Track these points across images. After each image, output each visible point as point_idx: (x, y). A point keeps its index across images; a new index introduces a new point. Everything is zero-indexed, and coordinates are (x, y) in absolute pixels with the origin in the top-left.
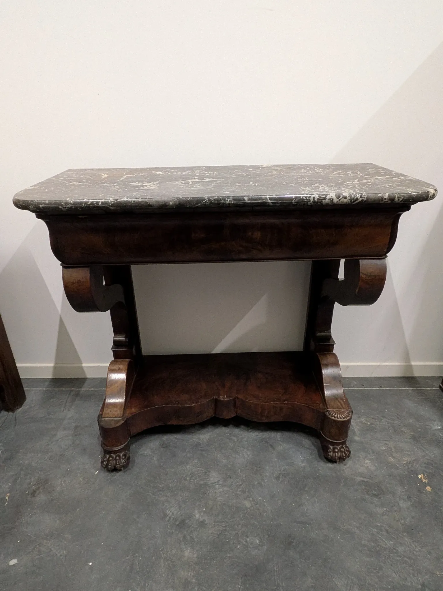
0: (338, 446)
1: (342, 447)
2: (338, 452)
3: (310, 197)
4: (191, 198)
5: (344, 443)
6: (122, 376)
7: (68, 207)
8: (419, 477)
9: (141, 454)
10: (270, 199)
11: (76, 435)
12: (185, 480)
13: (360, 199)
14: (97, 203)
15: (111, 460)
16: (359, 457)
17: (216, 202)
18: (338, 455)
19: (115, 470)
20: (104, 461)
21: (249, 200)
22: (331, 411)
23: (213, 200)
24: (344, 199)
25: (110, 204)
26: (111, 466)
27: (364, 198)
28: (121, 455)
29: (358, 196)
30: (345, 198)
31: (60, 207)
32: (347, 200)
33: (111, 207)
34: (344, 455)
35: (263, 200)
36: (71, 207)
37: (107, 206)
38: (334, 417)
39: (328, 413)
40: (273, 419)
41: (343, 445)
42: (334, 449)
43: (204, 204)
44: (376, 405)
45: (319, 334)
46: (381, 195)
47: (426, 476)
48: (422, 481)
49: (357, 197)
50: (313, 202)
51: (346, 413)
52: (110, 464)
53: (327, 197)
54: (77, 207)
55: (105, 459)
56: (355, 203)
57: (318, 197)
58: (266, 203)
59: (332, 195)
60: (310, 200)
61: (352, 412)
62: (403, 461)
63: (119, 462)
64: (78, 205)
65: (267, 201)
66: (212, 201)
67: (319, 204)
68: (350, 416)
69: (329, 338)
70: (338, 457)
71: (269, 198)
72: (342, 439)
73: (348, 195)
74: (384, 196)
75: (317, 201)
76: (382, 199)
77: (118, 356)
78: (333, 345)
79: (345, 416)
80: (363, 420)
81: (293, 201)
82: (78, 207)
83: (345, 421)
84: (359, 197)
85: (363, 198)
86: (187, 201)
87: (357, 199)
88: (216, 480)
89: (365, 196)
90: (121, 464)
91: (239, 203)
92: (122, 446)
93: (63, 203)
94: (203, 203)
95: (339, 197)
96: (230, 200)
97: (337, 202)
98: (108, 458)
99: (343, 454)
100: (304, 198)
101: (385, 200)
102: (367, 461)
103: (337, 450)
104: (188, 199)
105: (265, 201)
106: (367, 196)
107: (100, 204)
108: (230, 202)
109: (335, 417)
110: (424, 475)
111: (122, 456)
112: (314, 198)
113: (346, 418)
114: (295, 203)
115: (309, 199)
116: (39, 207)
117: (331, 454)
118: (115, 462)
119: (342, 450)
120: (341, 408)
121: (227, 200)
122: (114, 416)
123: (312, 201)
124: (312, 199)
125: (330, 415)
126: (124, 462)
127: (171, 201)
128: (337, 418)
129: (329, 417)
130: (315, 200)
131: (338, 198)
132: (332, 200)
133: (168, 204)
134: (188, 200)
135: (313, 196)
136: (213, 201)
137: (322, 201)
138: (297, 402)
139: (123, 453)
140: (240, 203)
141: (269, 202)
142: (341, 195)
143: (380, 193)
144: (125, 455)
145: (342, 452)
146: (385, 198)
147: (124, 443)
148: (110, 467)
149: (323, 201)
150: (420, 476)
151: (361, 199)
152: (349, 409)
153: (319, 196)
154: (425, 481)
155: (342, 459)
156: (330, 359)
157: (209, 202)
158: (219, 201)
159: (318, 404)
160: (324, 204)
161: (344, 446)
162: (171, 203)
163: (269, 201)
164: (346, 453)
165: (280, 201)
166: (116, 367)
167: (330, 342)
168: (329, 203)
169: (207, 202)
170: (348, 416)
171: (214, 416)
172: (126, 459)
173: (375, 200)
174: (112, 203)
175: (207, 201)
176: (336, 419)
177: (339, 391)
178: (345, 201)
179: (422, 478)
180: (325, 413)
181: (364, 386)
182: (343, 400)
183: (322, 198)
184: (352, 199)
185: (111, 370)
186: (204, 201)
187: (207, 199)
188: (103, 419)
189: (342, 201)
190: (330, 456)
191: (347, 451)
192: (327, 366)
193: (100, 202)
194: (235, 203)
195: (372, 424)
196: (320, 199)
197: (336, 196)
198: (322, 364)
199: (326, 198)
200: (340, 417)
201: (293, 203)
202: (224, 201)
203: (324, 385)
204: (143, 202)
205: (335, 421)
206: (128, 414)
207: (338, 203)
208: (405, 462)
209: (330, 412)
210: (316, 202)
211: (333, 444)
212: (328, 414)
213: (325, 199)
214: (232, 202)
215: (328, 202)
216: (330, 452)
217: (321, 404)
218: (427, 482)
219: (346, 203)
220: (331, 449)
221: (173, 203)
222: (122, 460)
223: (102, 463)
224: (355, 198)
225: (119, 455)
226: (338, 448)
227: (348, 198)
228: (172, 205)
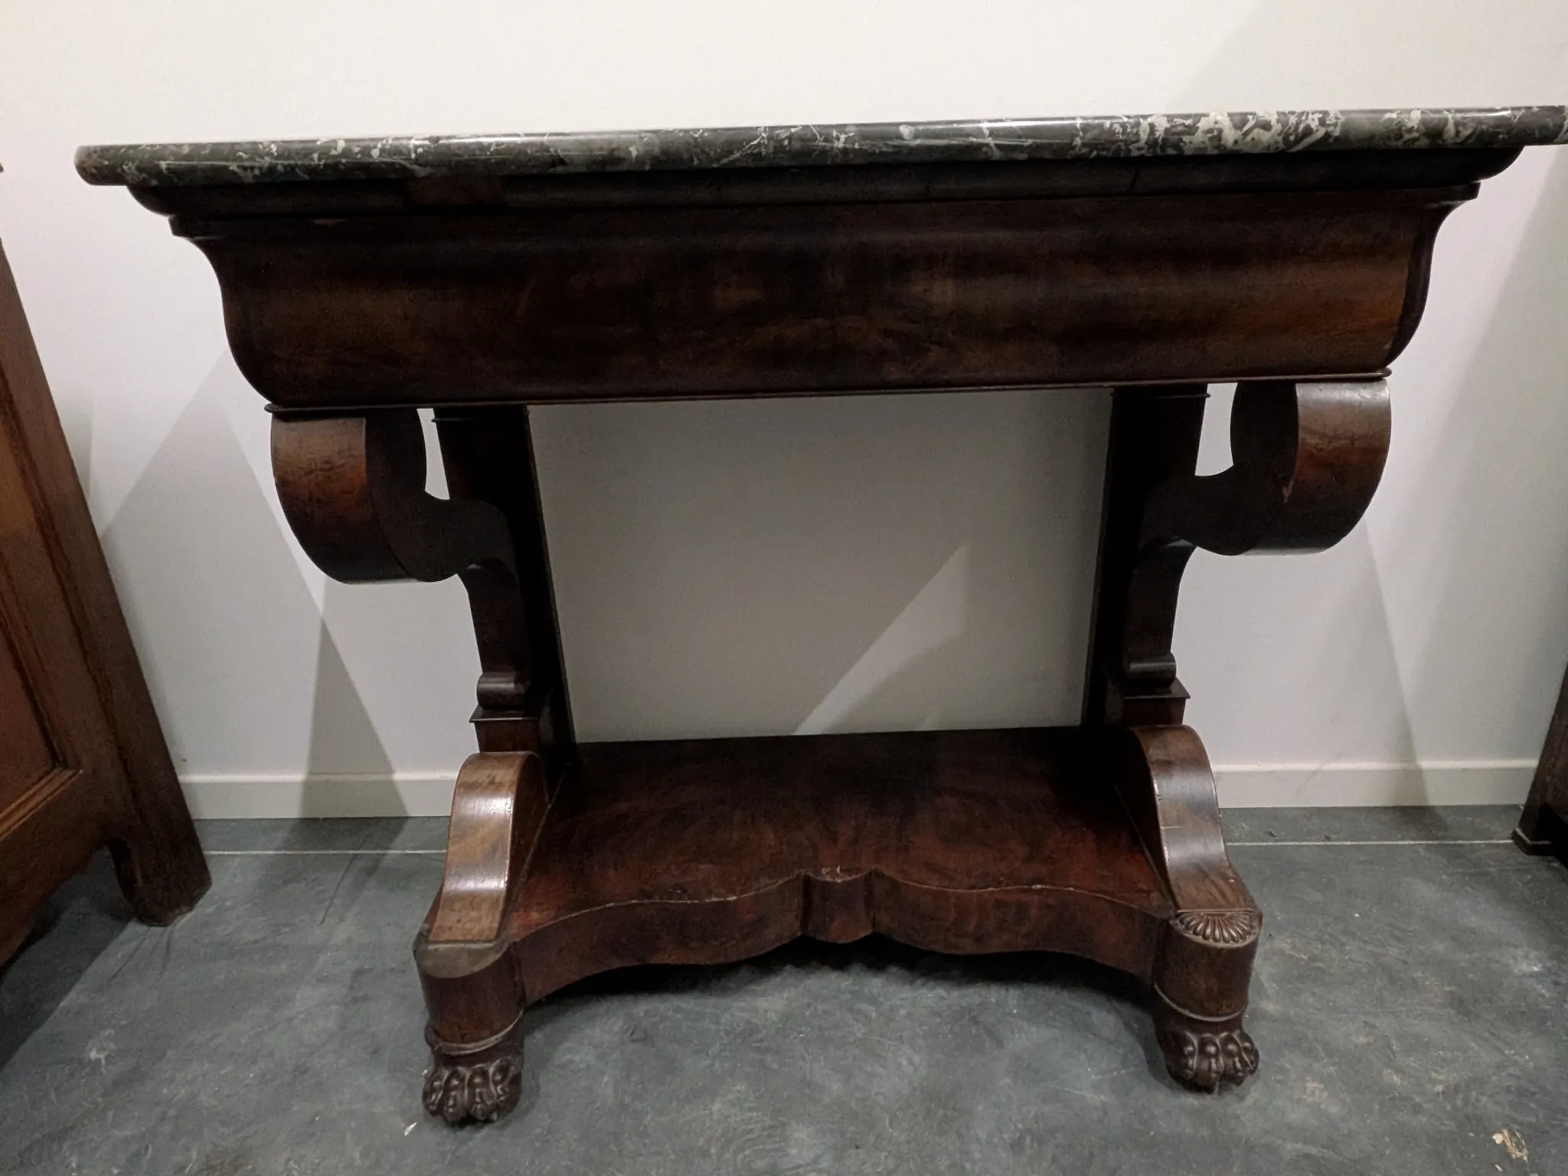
0: (1217, 1033)
1: (1229, 1039)
2: (1216, 1056)
3: (1138, 124)
4: (705, 130)
5: (1234, 1024)
6: (502, 806)
7: (260, 168)
8: (1498, 1142)
9: (562, 1067)
10: (993, 133)
11: (355, 1000)
12: (704, 1153)
13: (1317, 131)
14: (366, 151)
15: (455, 1088)
16: (1282, 1070)
17: (797, 145)
18: (1218, 1064)
19: (467, 1120)
20: (433, 1090)
21: (916, 137)
22: (1190, 914)
23: (787, 137)
24: (1262, 132)
25: (413, 156)
26: (454, 1106)
27: (1335, 125)
28: (491, 1070)
29: (1313, 120)
30: (1266, 126)
31: (233, 167)
32: (1272, 136)
33: (416, 167)
34: (1238, 1065)
35: (968, 135)
36: (272, 169)
37: (403, 162)
38: (1200, 937)
39: (1182, 922)
40: (996, 945)
41: (1231, 1030)
42: (1203, 1044)
43: (755, 151)
44: (1317, 897)
45: (1135, 666)
46: (1394, 116)
47: (1518, 1134)
48: (1508, 1155)
49: (1309, 122)
50: (1146, 143)
51: (1242, 923)
52: (451, 1102)
53: (1198, 125)
54: (292, 168)
55: (436, 1084)
56: (1300, 147)
57: (1168, 125)
58: (980, 146)
59: (1219, 118)
60: (1138, 132)
61: (1260, 918)
62: (1434, 1082)
63: (481, 1094)
64: (296, 158)
65: (981, 140)
66: (784, 140)
67: (1170, 151)
68: (1254, 933)
69: (1167, 678)
70: (1217, 1072)
71: (988, 129)
72: (1228, 1011)
73: (1276, 116)
74: (1406, 120)
75: (1163, 140)
76: (1400, 129)
77: (492, 740)
78: (1181, 701)
79: (1240, 934)
80: (1284, 945)
81: (1078, 141)
82: (297, 165)
83: (1238, 948)
84: (1317, 122)
85: (1329, 125)
86: (692, 141)
87: (1308, 131)
88: (809, 1155)
89: (1337, 117)
90: (488, 1103)
91: (881, 146)
92: (493, 1038)
93: (241, 154)
94: (750, 148)
95: (1245, 122)
96: (847, 139)
97: (1236, 142)
98: (445, 1077)
99: (1234, 1063)
100: (1118, 129)
101: (1407, 137)
102: (1310, 1085)
103: (1212, 1049)
104: (696, 136)
105: (974, 140)
106: (1344, 117)
107: (375, 153)
108: (847, 146)
109: (1205, 937)
110: (1512, 1134)
111: (494, 1075)
112: (1152, 126)
113: (1244, 939)
114: (1085, 150)
115: (1135, 130)
116: (158, 166)
117: (1193, 1062)
118: (469, 1092)
119: (1232, 1047)
120: (1221, 906)
121: (838, 139)
122: (469, 937)
123: (1144, 137)
124: (1144, 131)
125: (1187, 928)
126: (500, 1092)
127: (633, 143)
128: (1211, 940)
129: (1184, 934)
130: (1157, 134)
131: (1240, 125)
132: (1217, 136)
133: (622, 154)
134: (696, 139)
135: (1149, 120)
136: (786, 142)
137: (1181, 140)
138: (1075, 887)
139: (498, 1061)
140: (885, 149)
141: (987, 145)
142: (1250, 117)
143: (1392, 111)
144: (503, 1070)
145: (1230, 1055)
146: (1410, 125)
147: (501, 1030)
148: (451, 1110)
149: (1186, 139)
150: (1498, 1138)
151: (1321, 132)
152: (1249, 909)
153: (1169, 121)
154: (1519, 1154)
155: (1231, 1079)
156: (1176, 746)
157: (772, 144)
158: (809, 140)
159: (1142, 891)
160: (1188, 152)
161: (1235, 1035)
162: (634, 152)
163: (990, 141)
164: (1244, 1058)
165: (1030, 141)
166: (482, 775)
167: (1170, 692)
168: (1205, 149)
169: (766, 146)
170: (1250, 934)
171: (799, 934)
172: (507, 1082)
173: (1372, 137)
174: (420, 150)
175: (766, 142)
176: (1211, 942)
177: (1210, 848)
178: (1265, 137)
179: (1509, 1144)
180: (1171, 922)
181: (1274, 836)
182: (1226, 878)
183: (1180, 128)
184: (1291, 131)
185: (466, 787)
186: (755, 142)
187: (764, 135)
188: (431, 947)
189: (1253, 139)
190: (1191, 1069)
191: (1245, 1049)
192: (1167, 765)
193: (375, 147)
194: (865, 147)
195: (1313, 958)
196: (1174, 130)
197: (1231, 120)
198: (1153, 763)
199: (1198, 128)
200: (1224, 937)
201: (1076, 146)
202: (826, 140)
203: (1162, 828)
204: (532, 144)
205: (1205, 950)
206: (516, 930)
207: (1236, 148)
208: (1440, 1088)
209: (1188, 919)
210: (1160, 141)
211: (1196, 1026)
212: (1181, 927)
213: (1191, 130)
214: (857, 146)
215: (1203, 142)
216: (1192, 1055)
217: (1154, 895)
218: (1525, 1158)
219: (1269, 147)
220: (1193, 1045)
221: (641, 149)
222: (492, 1088)
223: (426, 1095)
224: (1301, 127)
225: (482, 1069)
226: (1218, 1042)
227: (1277, 127)
228: (637, 157)
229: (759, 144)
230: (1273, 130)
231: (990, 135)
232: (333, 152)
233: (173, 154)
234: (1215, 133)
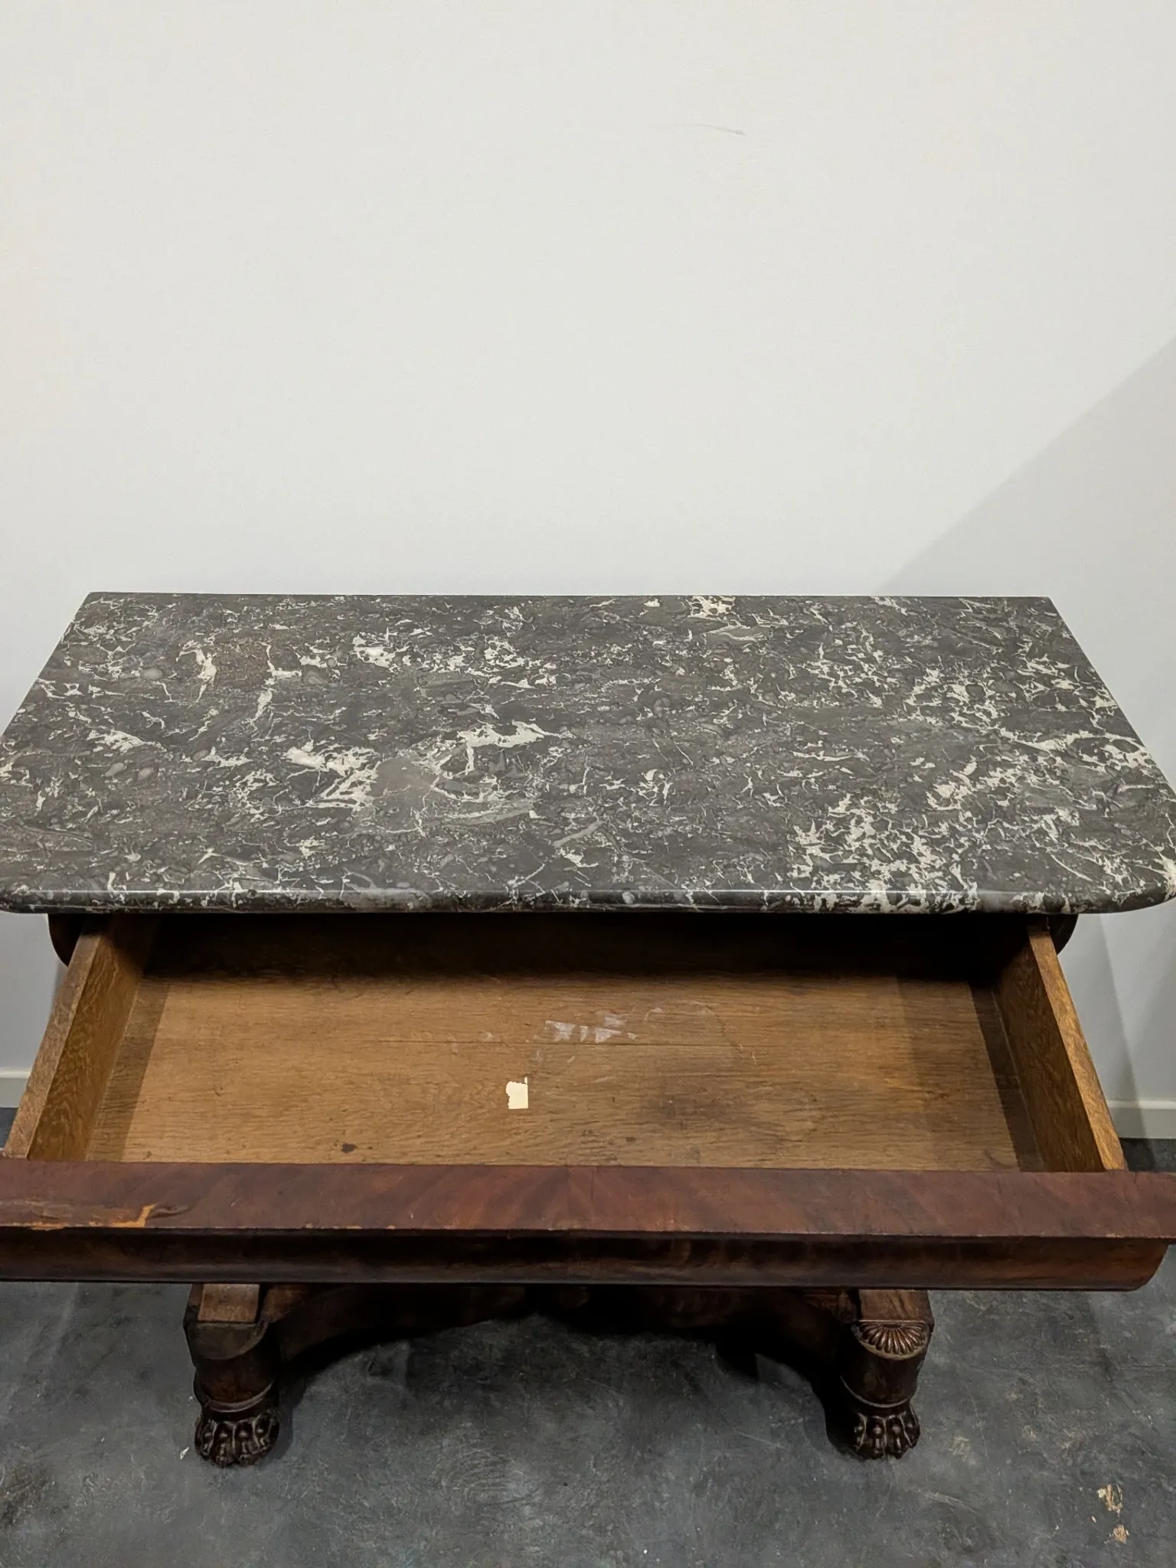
0: (885, 1416)
1: (895, 1422)
2: (881, 1435)
3: (813, 897)
4: (468, 892)
5: (901, 1409)
7: (111, 912)
8: (1100, 1496)
10: (698, 899)
13: (957, 907)
14: (197, 901)
15: (224, 1439)
17: (541, 904)
18: (881, 1441)
19: (236, 1462)
20: (205, 1440)
21: (634, 903)
22: (869, 1324)
23: (533, 900)
24: (912, 906)
25: (235, 905)
26: (224, 1455)
27: (973, 904)
28: (254, 1423)
29: (955, 900)
30: (917, 903)
31: (89, 910)
32: (922, 909)
33: (237, 912)
34: (899, 1442)
35: (676, 902)
36: (120, 912)
37: (226, 910)
38: (874, 1347)
39: (861, 1332)
41: (898, 1415)
42: (872, 1424)
43: (508, 908)
46: (1021, 899)
47: (1119, 1490)
48: (1106, 1507)
49: (952, 901)
50: (820, 910)
51: (913, 1335)
52: (222, 1452)
53: (862, 901)
54: (137, 912)
55: (207, 1435)
56: (945, 913)
57: (837, 900)
58: (684, 909)
59: (878, 896)
60: (812, 905)
61: (931, 1330)
63: (246, 1445)
64: (140, 903)
65: (688, 906)
66: (530, 901)
67: (839, 912)
68: (923, 1345)
71: (694, 897)
72: (898, 1399)
73: (925, 897)
74: (1030, 902)
75: (834, 907)
76: (1025, 907)
79: (909, 1346)
81: (766, 906)
82: (141, 910)
83: (906, 1358)
84: (957, 902)
85: (968, 903)
86: (457, 900)
87: (950, 906)
88: (524, 1492)
89: (974, 899)
90: (254, 1453)
91: (607, 907)
92: (254, 1398)
93: (96, 901)
94: (504, 906)
95: (899, 900)
96: (580, 902)
97: (892, 910)
98: (214, 1430)
99: (896, 1441)
100: (797, 901)
101: (1031, 911)
103: (878, 1429)
104: (461, 896)
105: (681, 905)
106: (979, 900)
108: (580, 906)
109: (878, 1347)
110: (1114, 1489)
111: (257, 1427)
112: (824, 901)
113: (911, 1350)
114: (770, 912)
115: (810, 903)
117: (861, 1439)
118: (237, 1444)
119: (896, 1429)
120: (899, 1318)
121: (573, 902)
123: (818, 906)
125: (865, 1337)
126: (263, 1444)
127: (410, 900)
128: (883, 1351)
129: (862, 1343)
130: (828, 906)
131: (896, 903)
133: (402, 908)
135: (823, 896)
136: (532, 903)
137: (848, 908)
139: (259, 1417)
141: (693, 908)
142: (904, 896)
143: (1021, 892)
144: (263, 1424)
145: (892, 1435)
146: (1033, 905)
147: (262, 1390)
148: (222, 1456)
149: (851, 907)
150: (1101, 1493)
151: (961, 907)
152: (923, 1321)
153: (838, 897)
154: (1114, 1507)
155: (892, 1452)
157: (521, 903)
158: (550, 902)
160: (853, 913)
161: (901, 1418)
162: (411, 907)
163: (695, 906)
164: (904, 1437)
165: (726, 907)
168: (867, 912)
169: (516, 905)
170: (918, 1345)
172: (267, 1435)
173: (1003, 911)
174: (240, 901)
175: (516, 903)
176: (882, 1353)
178: (915, 909)
179: (1108, 1498)
180: (852, 1329)
183: (847, 902)
184: (937, 906)
186: (508, 903)
187: (515, 897)
188: (200, 1328)
189: (906, 909)
190: (859, 1443)
191: (908, 1429)
193: (204, 899)
194: (594, 908)
196: (841, 904)
197: (889, 898)
199: (861, 903)
200: (896, 1347)
201: (764, 910)
202: (563, 906)
204: (329, 900)
205: (875, 1360)
206: (272, 1314)
207: (894, 913)
208: (1067, 1446)
209: (868, 1328)
210: (832, 907)
211: (868, 1411)
212: (859, 1334)
213: (856, 903)
214: (588, 906)
215: (865, 910)
216: (861, 1433)
218: (1118, 1511)
219: (919, 912)
220: (863, 1425)
221: (417, 905)
222: (256, 1439)
223: (198, 1443)
224: (945, 904)
225: (245, 1423)
226: (884, 1422)
227: (924, 904)
228: (414, 909)
229: (510, 904)
230: (922, 906)
231: (694, 903)
232: (171, 902)
233: (41, 899)
234: (875, 907)
